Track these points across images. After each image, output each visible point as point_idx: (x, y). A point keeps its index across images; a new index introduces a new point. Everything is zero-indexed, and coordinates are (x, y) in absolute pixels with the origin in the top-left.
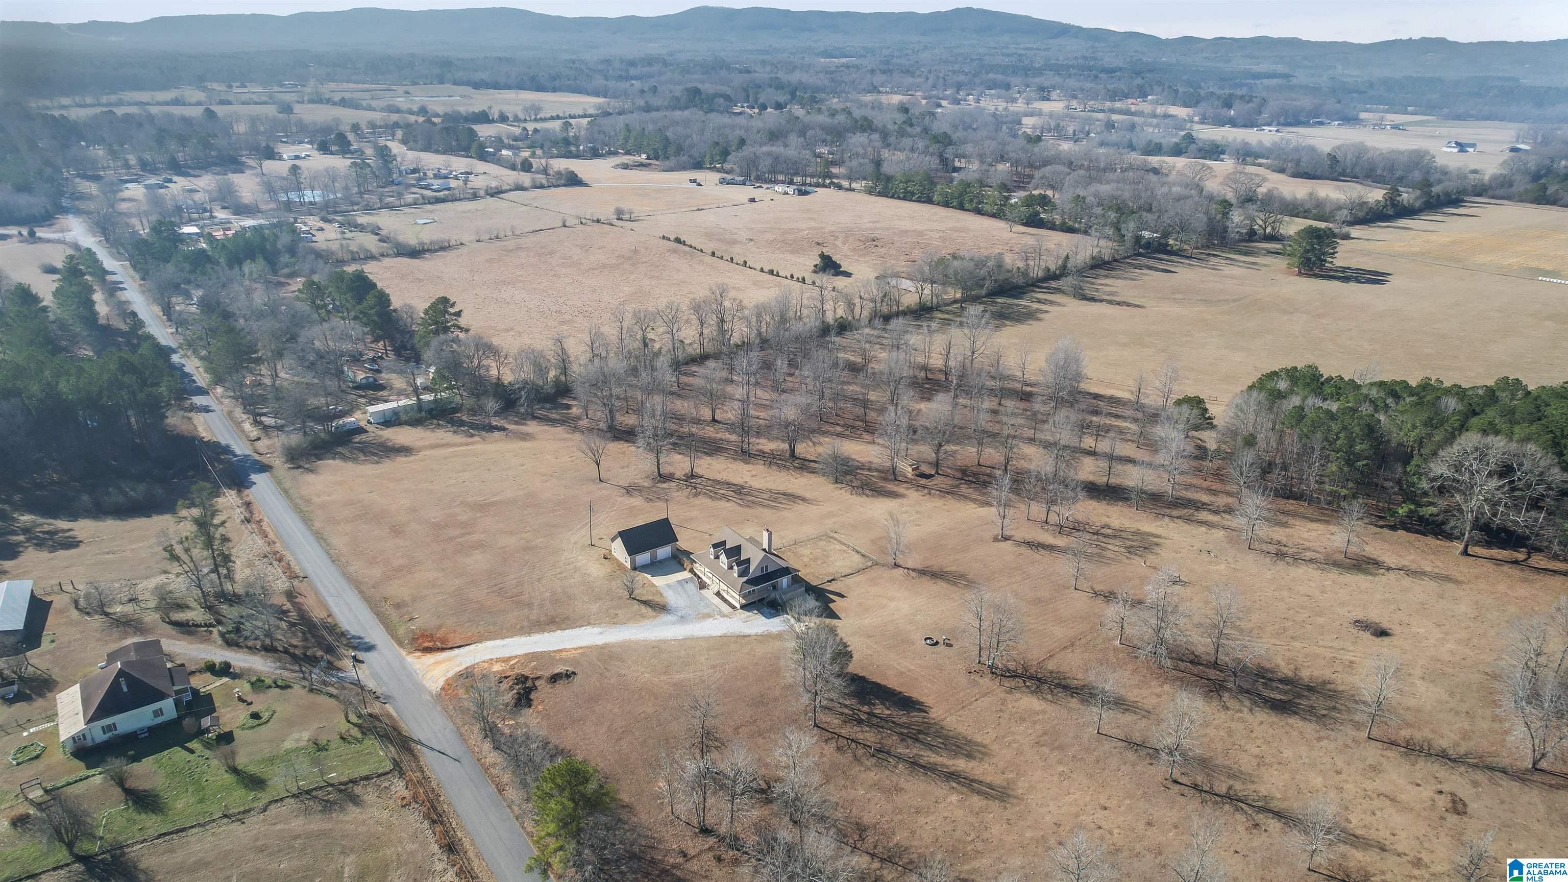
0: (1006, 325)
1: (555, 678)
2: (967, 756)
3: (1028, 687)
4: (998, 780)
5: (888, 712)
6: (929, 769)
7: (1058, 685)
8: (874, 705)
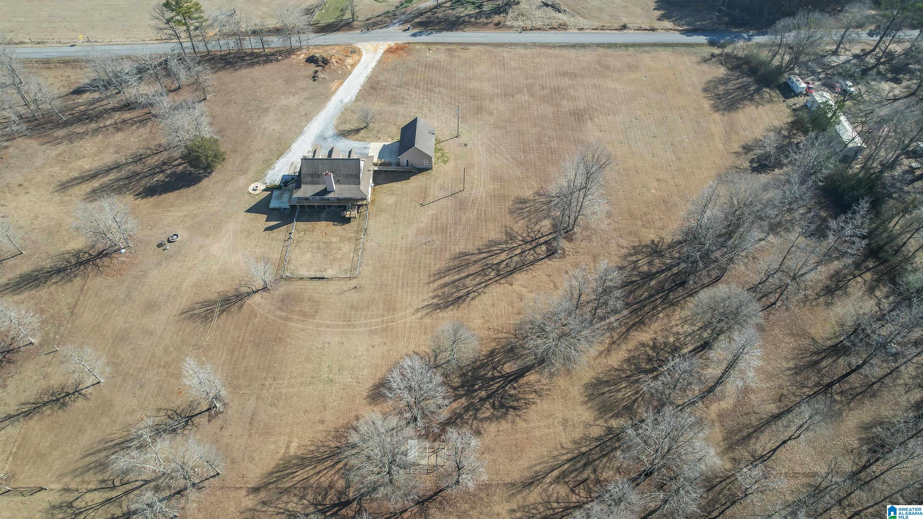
2: (95, 190)
3: (85, 253)
5: (155, 179)
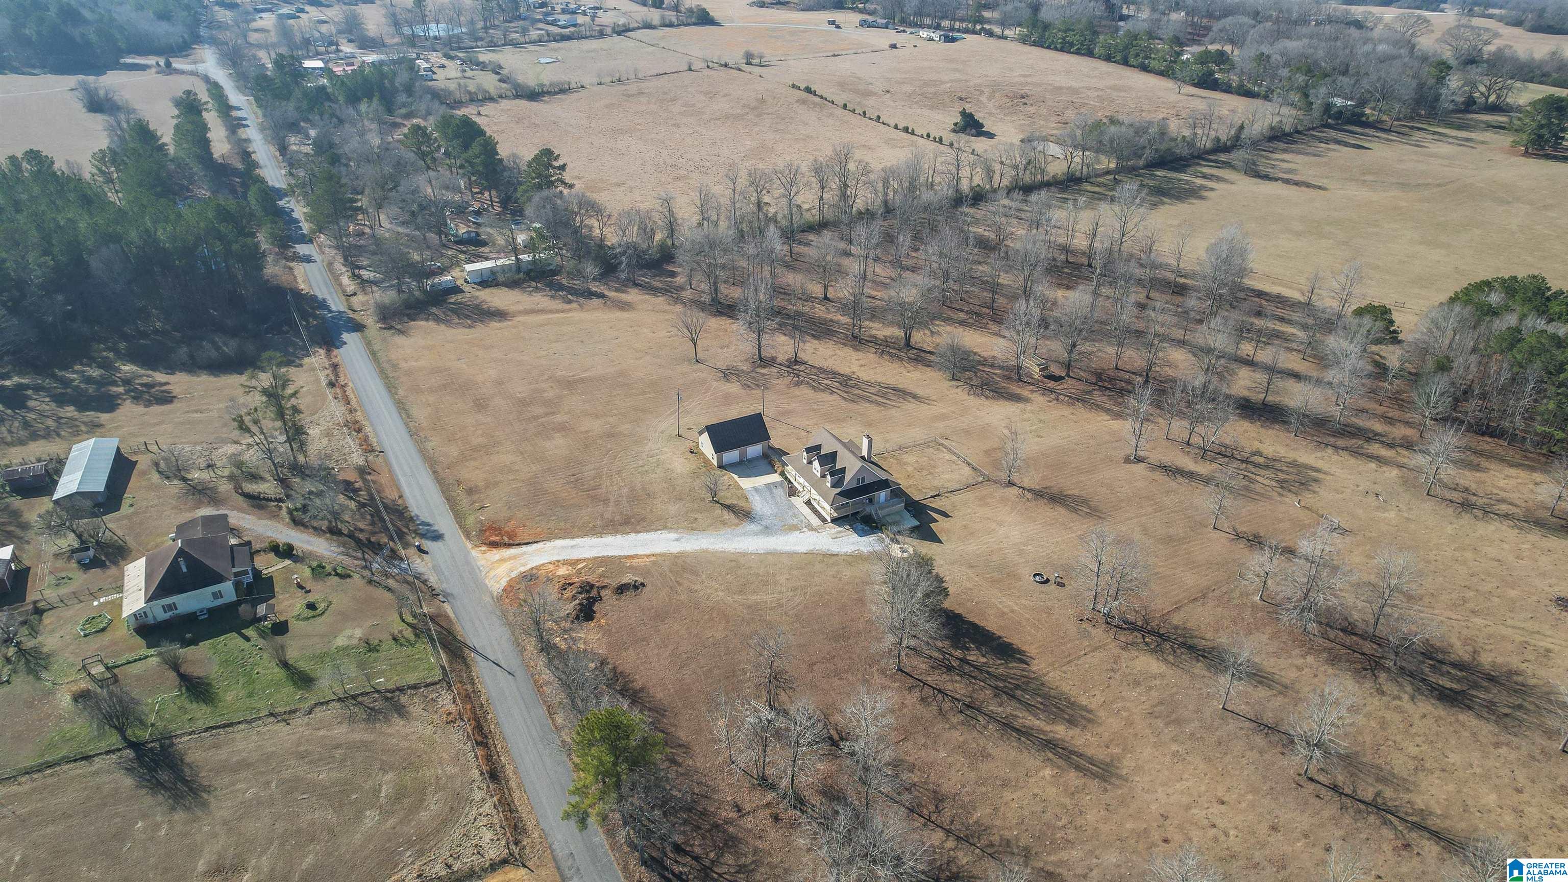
0: (1164, 203)
1: (621, 589)
2: (1068, 721)
3: (1147, 644)
4: (1100, 754)
5: (984, 660)
6: (1024, 733)
7: (1184, 645)
8: (968, 649)
